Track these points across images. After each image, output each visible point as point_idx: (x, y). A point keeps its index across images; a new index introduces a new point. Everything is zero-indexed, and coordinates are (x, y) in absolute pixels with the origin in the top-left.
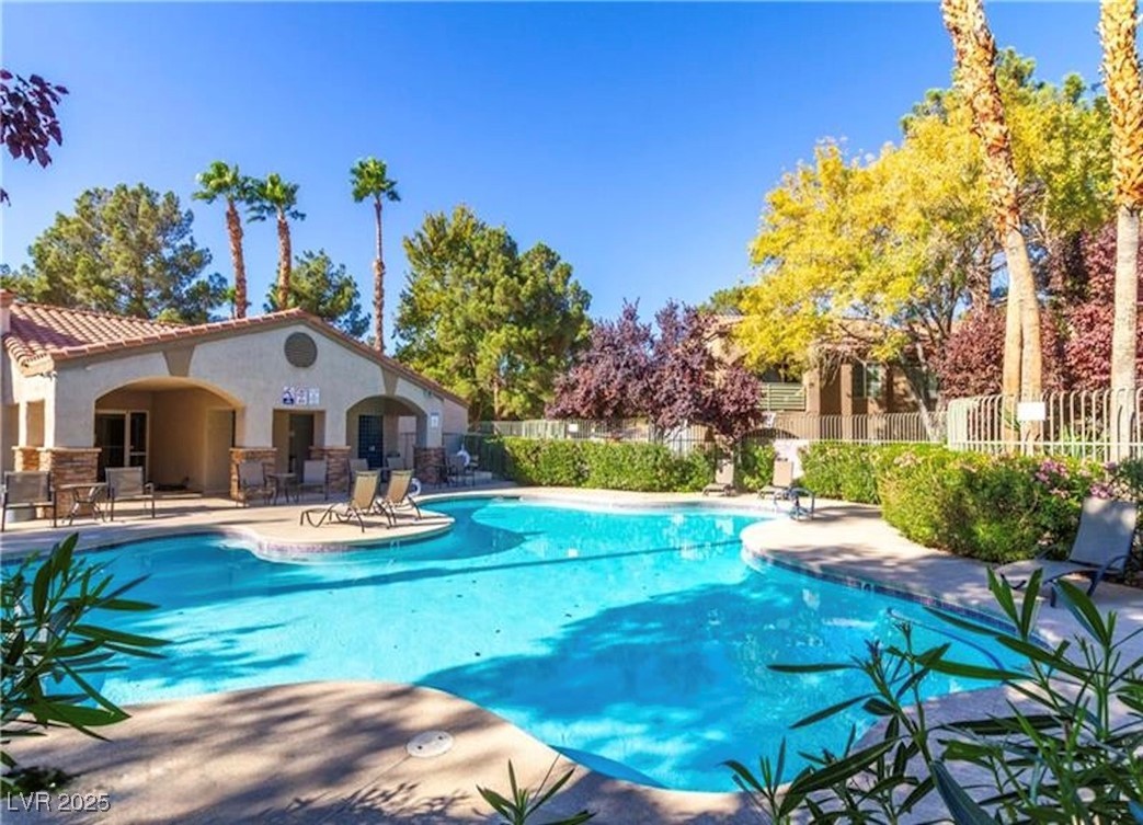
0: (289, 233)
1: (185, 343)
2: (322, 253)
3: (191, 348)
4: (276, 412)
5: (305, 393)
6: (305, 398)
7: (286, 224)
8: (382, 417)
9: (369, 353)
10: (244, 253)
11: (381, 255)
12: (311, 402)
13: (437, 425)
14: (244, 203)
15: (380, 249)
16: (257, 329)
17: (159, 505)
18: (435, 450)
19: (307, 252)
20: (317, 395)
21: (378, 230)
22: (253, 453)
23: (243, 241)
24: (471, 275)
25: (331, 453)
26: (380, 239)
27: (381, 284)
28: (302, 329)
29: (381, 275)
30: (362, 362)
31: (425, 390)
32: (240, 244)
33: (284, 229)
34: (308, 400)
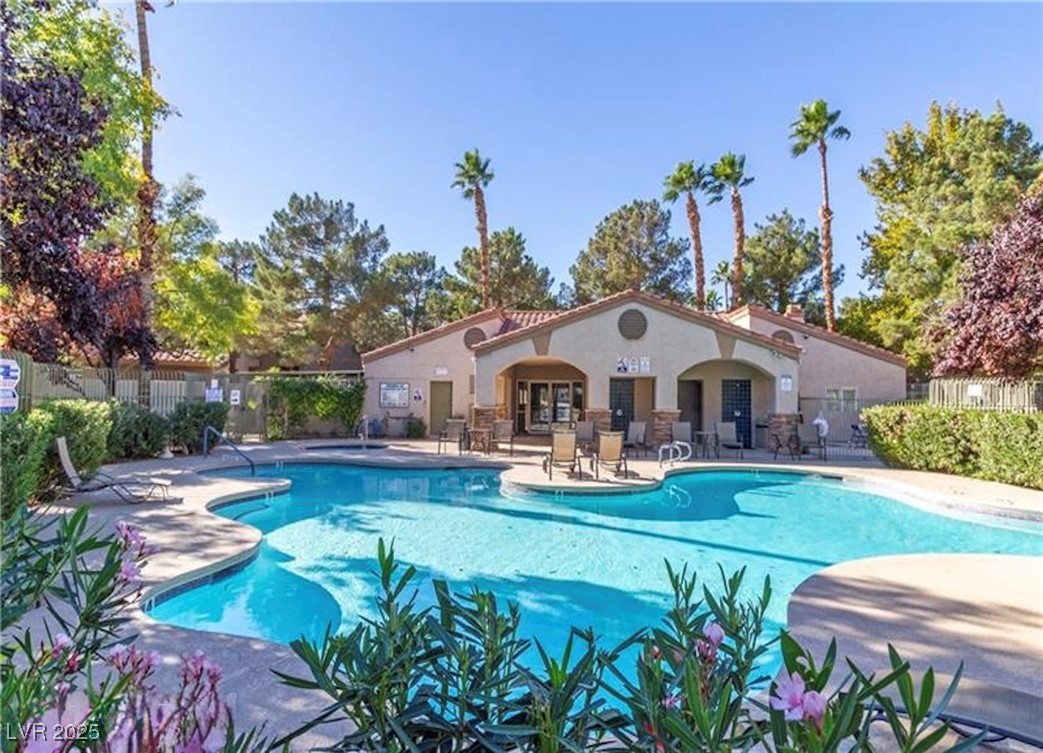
0: (741, 205)
1: (545, 330)
2: (785, 213)
3: (550, 333)
4: (612, 380)
5: (637, 361)
6: (636, 367)
7: (738, 197)
8: (750, 381)
9: (700, 319)
10: (701, 236)
11: (827, 199)
12: (642, 369)
13: (789, 389)
14: (699, 190)
15: (827, 194)
16: (595, 311)
17: (517, 447)
18: (786, 416)
19: (770, 216)
20: (648, 363)
21: (823, 173)
22: (593, 413)
23: (700, 225)
24: (940, 192)
25: (663, 416)
26: (826, 183)
27: (828, 232)
28: (633, 306)
29: (829, 222)
30: (694, 328)
31: (771, 350)
32: (697, 228)
33: (737, 202)
34: (639, 368)
